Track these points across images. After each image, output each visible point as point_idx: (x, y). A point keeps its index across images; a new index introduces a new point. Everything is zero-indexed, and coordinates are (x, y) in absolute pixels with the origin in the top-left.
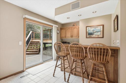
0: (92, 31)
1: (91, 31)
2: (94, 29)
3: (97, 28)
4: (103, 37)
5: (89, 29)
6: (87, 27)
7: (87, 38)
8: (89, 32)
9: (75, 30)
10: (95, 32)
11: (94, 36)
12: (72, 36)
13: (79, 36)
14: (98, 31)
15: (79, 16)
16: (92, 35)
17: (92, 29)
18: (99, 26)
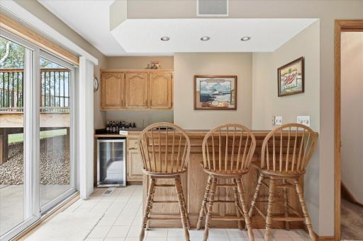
0: (210, 91)
1: (206, 90)
2: (215, 85)
3: (222, 84)
4: (235, 109)
5: (202, 83)
6: (196, 77)
7: (196, 109)
8: (203, 92)
9: (160, 84)
10: (217, 92)
11: (214, 104)
12: (148, 104)
13: (172, 104)
14: (224, 91)
15: (202, 39)
16: (210, 100)
17: (211, 85)
18: (226, 79)
